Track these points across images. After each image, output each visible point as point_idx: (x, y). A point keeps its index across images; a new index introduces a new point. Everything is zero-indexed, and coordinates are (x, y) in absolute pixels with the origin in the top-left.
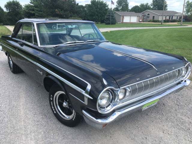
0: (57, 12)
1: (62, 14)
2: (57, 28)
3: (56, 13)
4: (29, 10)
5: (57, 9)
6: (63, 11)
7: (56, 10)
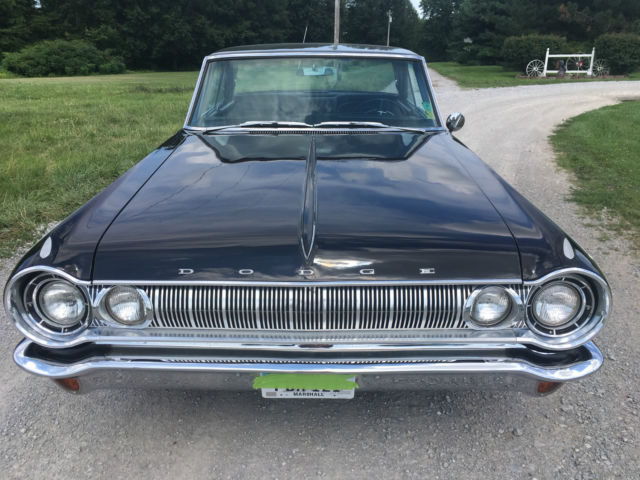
0: (563, 16)
1: (579, 20)
2: (545, 71)
3: (560, 19)
4: (478, 13)
5: (566, 5)
6: (587, 8)
7: (562, 7)
